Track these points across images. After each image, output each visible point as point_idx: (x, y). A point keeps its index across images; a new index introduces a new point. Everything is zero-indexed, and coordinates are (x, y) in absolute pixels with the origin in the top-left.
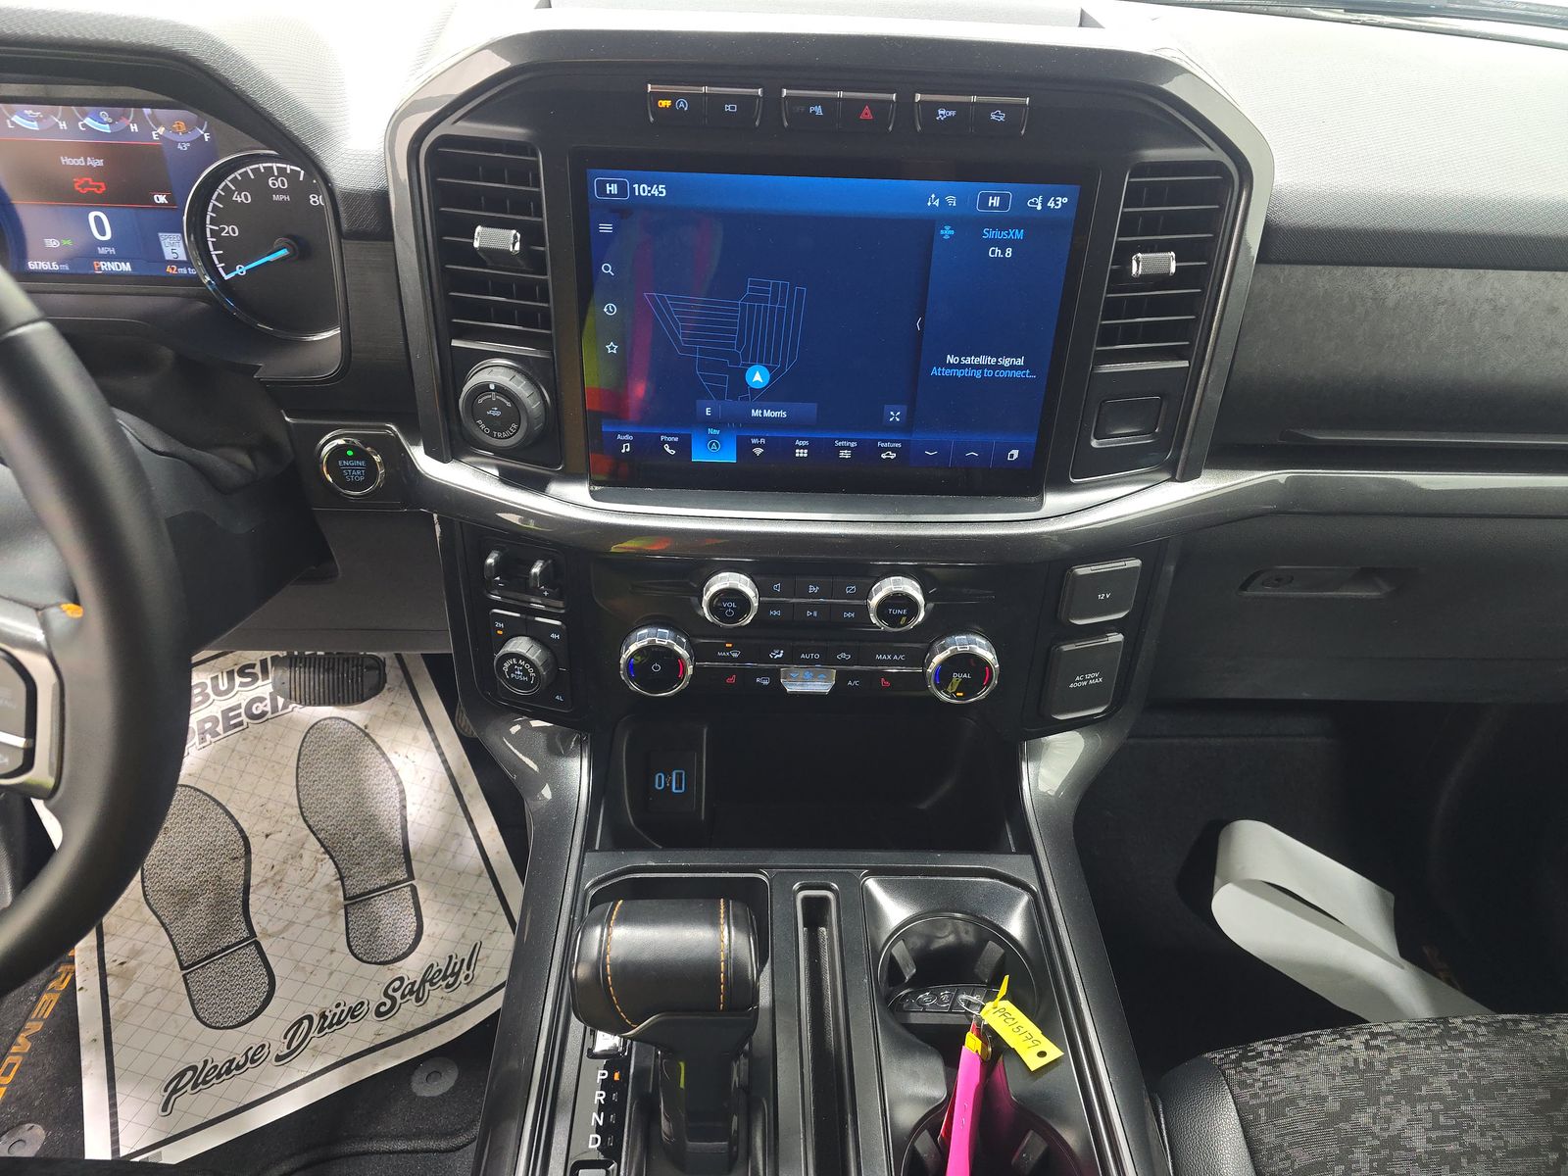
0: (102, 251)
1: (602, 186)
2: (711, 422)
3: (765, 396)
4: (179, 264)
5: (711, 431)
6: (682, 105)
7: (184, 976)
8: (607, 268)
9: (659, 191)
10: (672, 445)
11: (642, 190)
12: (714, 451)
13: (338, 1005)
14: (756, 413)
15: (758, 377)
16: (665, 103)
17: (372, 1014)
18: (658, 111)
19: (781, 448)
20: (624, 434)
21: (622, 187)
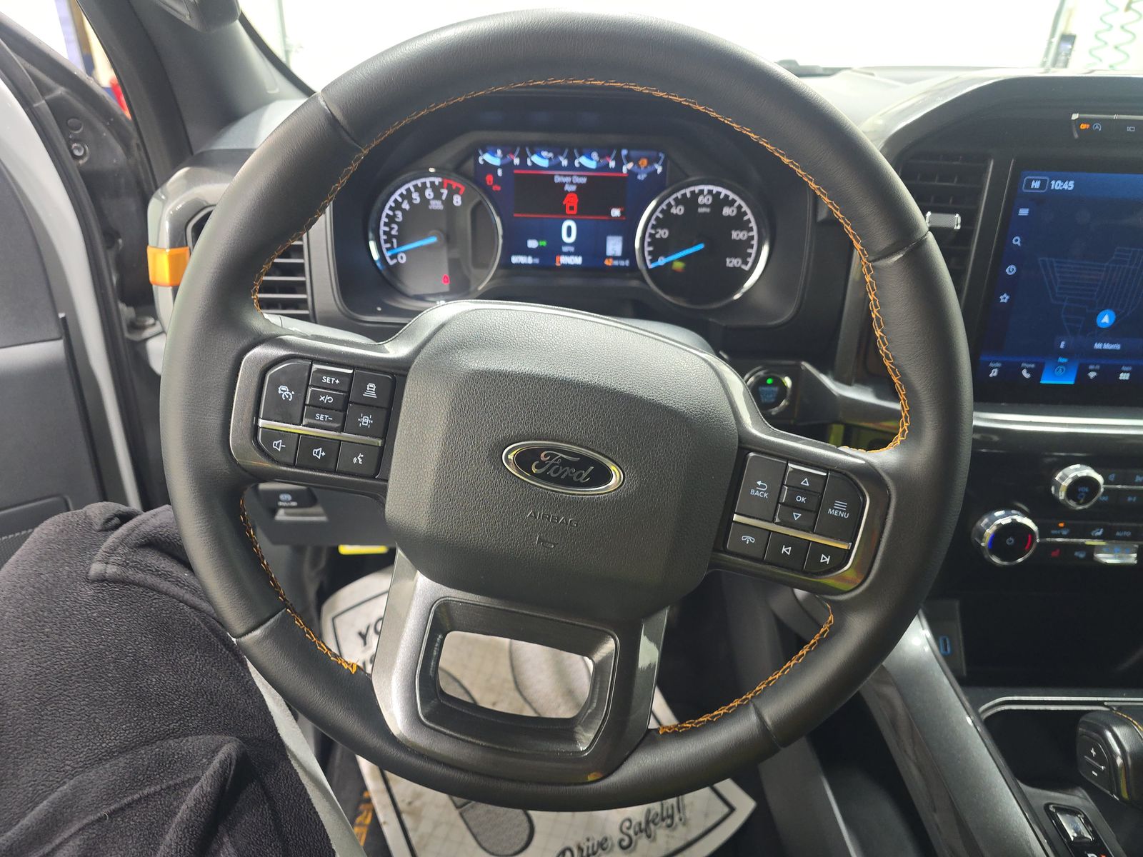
0: (565, 249)
1: (1030, 182)
2: (1063, 353)
3: (1109, 334)
4: (615, 258)
5: (1061, 360)
6: (1097, 127)
7: (461, 815)
8: (1017, 240)
9: (1070, 185)
10: (1029, 371)
11: (1057, 185)
12: (1059, 376)
13: (588, 840)
14: (1098, 346)
15: (1106, 319)
16: (1083, 126)
17: (617, 849)
18: (1080, 131)
19: (1109, 373)
20: (994, 362)
21: (1043, 183)
